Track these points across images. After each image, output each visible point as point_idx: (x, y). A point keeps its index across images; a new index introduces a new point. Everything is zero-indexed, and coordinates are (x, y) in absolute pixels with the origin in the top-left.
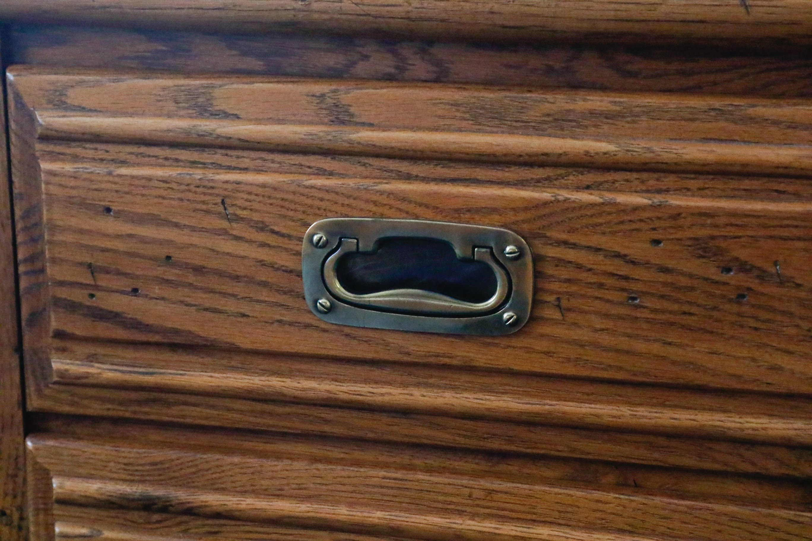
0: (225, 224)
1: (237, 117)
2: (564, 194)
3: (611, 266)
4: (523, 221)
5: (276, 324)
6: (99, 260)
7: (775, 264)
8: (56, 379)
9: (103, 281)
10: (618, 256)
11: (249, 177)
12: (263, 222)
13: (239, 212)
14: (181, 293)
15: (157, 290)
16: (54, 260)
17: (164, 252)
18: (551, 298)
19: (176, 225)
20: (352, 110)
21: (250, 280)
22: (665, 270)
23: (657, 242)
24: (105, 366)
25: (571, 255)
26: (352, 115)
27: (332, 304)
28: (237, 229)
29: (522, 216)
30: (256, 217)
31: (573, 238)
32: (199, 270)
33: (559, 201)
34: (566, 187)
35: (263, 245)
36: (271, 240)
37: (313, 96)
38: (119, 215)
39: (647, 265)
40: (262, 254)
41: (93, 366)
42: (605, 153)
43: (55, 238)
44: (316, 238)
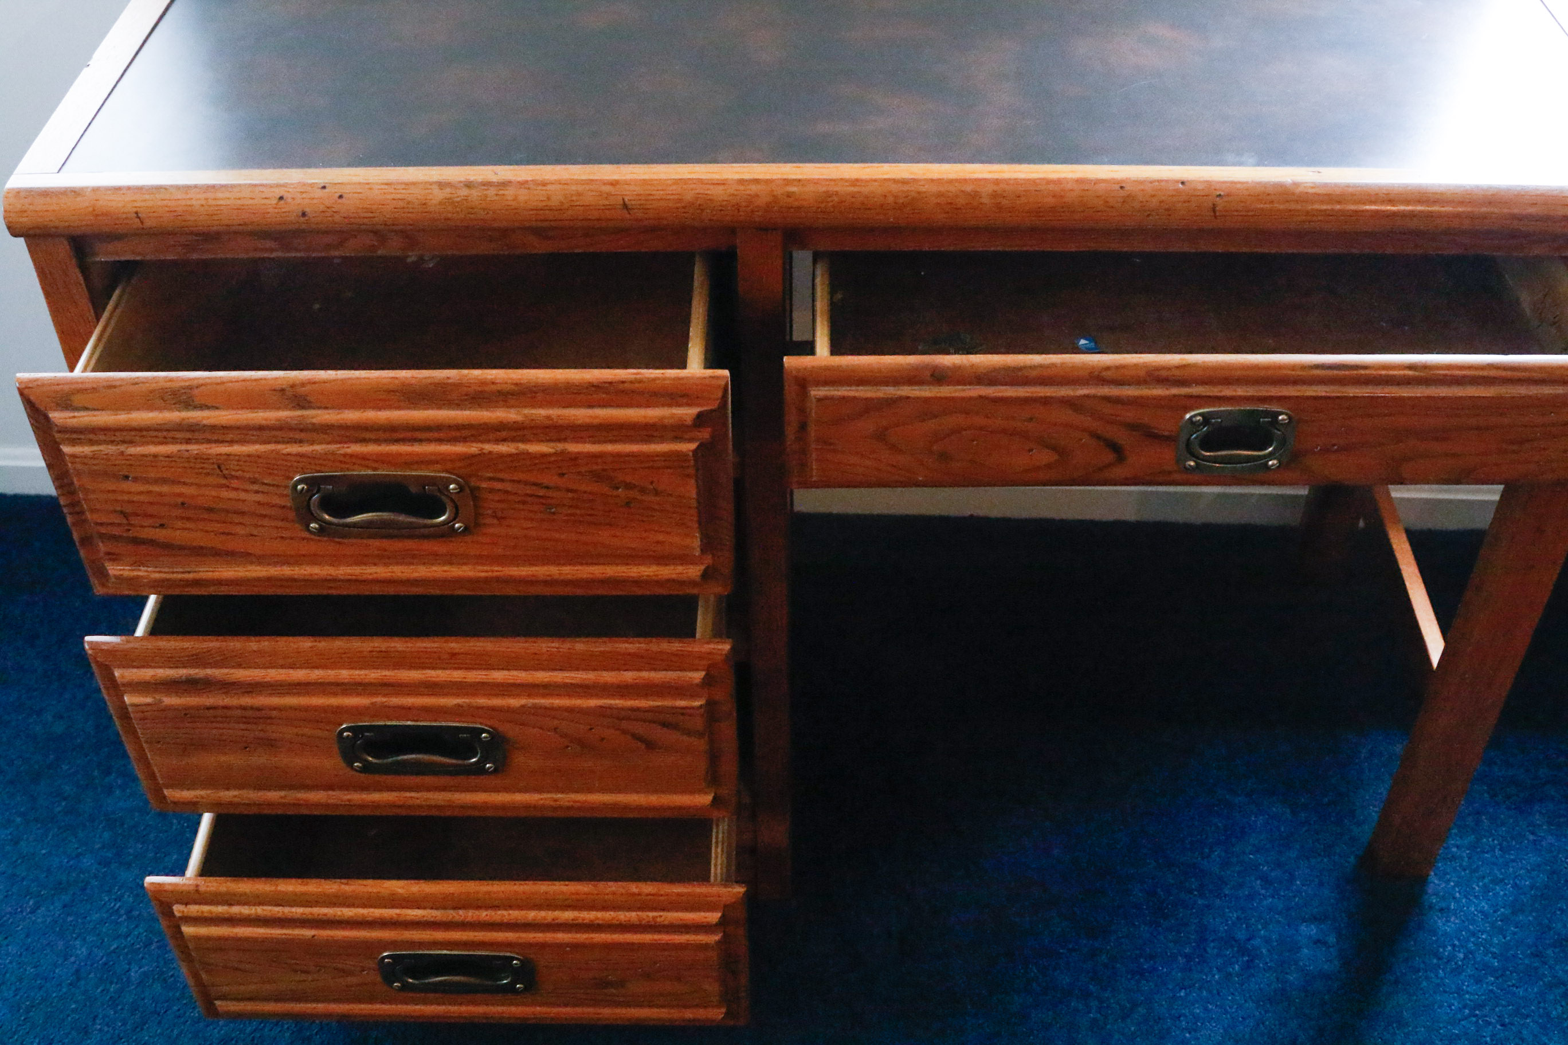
0: (224, 481)
1: (217, 408)
2: (488, 447)
3: (529, 490)
4: (460, 468)
5: (278, 540)
6: (129, 509)
7: (652, 483)
8: (113, 580)
9: (134, 521)
10: (535, 484)
11: (236, 449)
12: (254, 478)
13: (233, 473)
14: (201, 525)
15: (179, 524)
16: (92, 511)
17: (180, 500)
18: (489, 512)
19: (184, 483)
20: (308, 398)
21: (253, 514)
22: (569, 490)
23: (563, 475)
24: (150, 569)
25: (498, 486)
26: (310, 402)
27: (320, 525)
28: (235, 483)
29: (458, 464)
30: (247, 475)
31: (501, 475)
32: (210, 510)
33: (484, 454)
34: (489, 441)
35: (257, 492)
36: (265, 488)
37: (274, 390)
38: (136, 479)
39: (557, 488)
40: (259, 497)
41: (140, 570)
42: (514, 422)
43: (89, 497)
44: (299, 487)
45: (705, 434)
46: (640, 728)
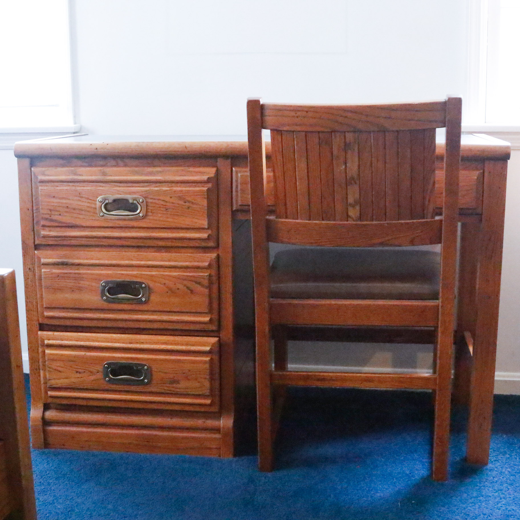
1: (82, 175)
3: (162, 203)
4: (144, 194)
5: (91, 220)
6: (52, 208)
7: (195, 200)
8: (42, 236)
9: (53, 213)
10: (163, 200)
11: (85, 188)
12: (88, 198)
13: (83, 196)
14: (70, 214)
15: (65, 214)
16: (42, 209)
17: (66, 205)
18: (150, 211)
20: (107, 173)
22: (173, 203)
23: (171, 197)
25: (154, 201)
27: (103, 215)
28: (83, 199)
31: (154, 197)
32: (74, 209)
33: (151, 190)
34: (152, 187)
35: (88, 203)
36: (90, 201)
38: (57, 198)
39: (169, 202)
40: (88, 205)
43: (42, 204)
45: (210, 185)
46: (189, 284)
